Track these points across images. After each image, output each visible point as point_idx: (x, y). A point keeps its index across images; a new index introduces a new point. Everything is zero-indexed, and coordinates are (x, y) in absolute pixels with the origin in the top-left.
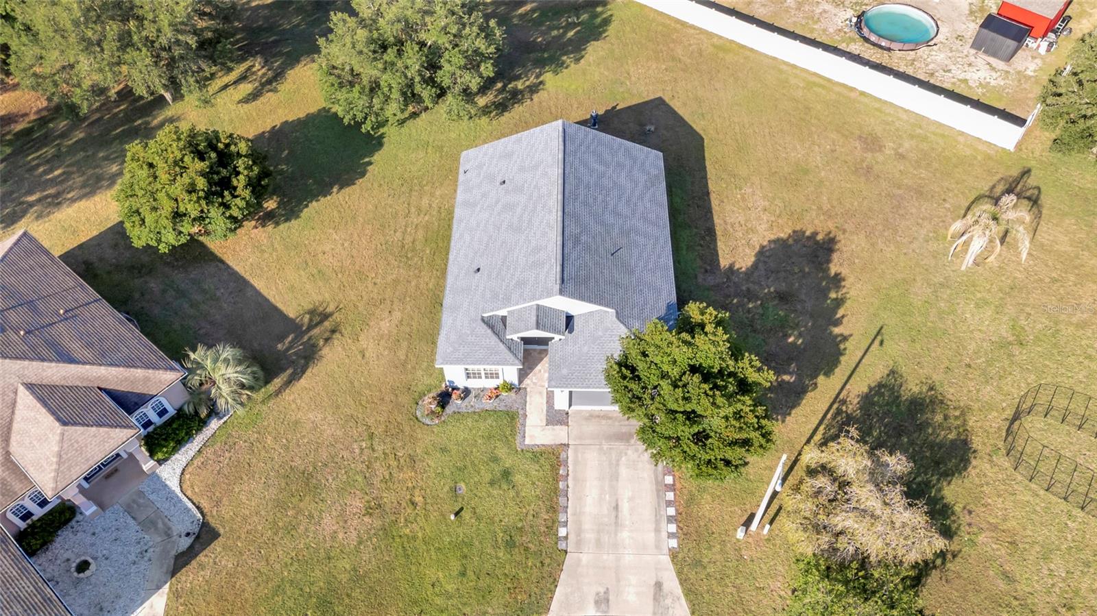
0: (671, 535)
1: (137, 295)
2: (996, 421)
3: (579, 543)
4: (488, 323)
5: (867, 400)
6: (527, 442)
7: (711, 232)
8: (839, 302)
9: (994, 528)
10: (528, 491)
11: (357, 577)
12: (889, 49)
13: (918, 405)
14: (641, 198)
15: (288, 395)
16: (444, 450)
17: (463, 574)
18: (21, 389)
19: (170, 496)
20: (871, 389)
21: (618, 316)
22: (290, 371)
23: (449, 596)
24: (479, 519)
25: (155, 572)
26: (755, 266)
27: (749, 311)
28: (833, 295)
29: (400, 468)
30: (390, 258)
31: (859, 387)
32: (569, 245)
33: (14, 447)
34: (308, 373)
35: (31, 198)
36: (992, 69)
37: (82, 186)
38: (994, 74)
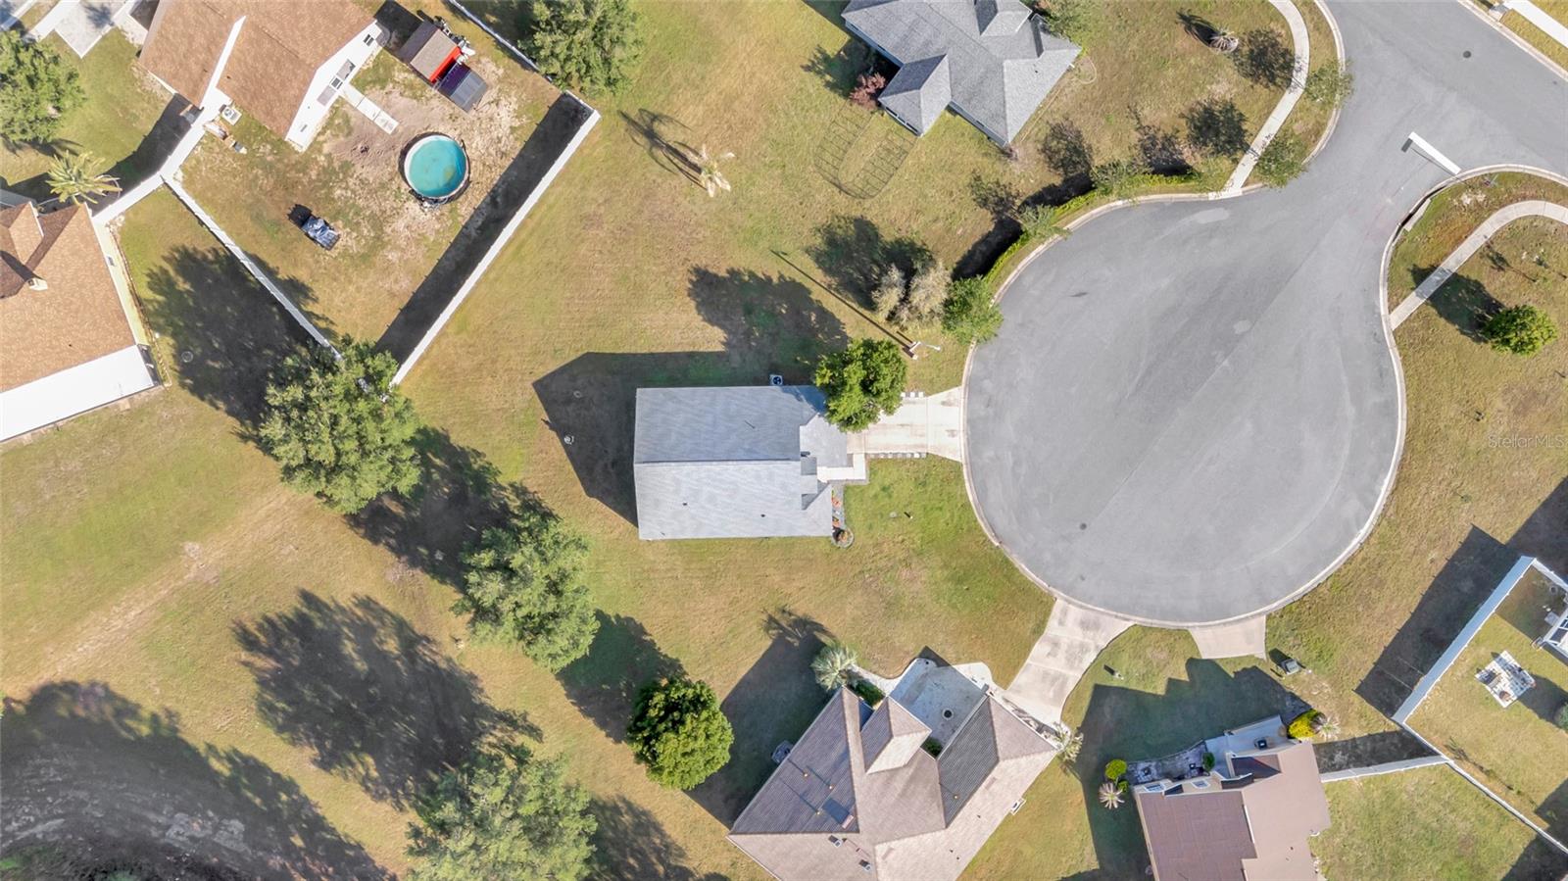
0: (917, 395)
1: (756, 753)
2: (840, 198)
3: (922, 446)
4: (806, 506)
5: (828, 271)
6: (864, 478)
7: (691, 355)
8: (752, 275)
9: (909, 219)
10: (895, 475)
11: (946, 566)
12: (468, 182)
13: (832, 241)
14: (692, 406)
15: (834, 631)
16: (871, 527)
17: (941, 509)
18: (870, 771)
19: (903, 682)
20: (820, 267)
21: (806, 423)
22: (815, 633)
23: (952, 516)
24: (910, 503)
26: (722, 327)
27: (762, 336)
28: (746, 278)
29: (881, 552)
30: (717, 584)
31: (818, 274)
32: (755, 456)
33: (901, 764)
34: (817, 620)
35: (661, 869)
36: (497, 102)
37: (648, 835)
38: (503, 102)
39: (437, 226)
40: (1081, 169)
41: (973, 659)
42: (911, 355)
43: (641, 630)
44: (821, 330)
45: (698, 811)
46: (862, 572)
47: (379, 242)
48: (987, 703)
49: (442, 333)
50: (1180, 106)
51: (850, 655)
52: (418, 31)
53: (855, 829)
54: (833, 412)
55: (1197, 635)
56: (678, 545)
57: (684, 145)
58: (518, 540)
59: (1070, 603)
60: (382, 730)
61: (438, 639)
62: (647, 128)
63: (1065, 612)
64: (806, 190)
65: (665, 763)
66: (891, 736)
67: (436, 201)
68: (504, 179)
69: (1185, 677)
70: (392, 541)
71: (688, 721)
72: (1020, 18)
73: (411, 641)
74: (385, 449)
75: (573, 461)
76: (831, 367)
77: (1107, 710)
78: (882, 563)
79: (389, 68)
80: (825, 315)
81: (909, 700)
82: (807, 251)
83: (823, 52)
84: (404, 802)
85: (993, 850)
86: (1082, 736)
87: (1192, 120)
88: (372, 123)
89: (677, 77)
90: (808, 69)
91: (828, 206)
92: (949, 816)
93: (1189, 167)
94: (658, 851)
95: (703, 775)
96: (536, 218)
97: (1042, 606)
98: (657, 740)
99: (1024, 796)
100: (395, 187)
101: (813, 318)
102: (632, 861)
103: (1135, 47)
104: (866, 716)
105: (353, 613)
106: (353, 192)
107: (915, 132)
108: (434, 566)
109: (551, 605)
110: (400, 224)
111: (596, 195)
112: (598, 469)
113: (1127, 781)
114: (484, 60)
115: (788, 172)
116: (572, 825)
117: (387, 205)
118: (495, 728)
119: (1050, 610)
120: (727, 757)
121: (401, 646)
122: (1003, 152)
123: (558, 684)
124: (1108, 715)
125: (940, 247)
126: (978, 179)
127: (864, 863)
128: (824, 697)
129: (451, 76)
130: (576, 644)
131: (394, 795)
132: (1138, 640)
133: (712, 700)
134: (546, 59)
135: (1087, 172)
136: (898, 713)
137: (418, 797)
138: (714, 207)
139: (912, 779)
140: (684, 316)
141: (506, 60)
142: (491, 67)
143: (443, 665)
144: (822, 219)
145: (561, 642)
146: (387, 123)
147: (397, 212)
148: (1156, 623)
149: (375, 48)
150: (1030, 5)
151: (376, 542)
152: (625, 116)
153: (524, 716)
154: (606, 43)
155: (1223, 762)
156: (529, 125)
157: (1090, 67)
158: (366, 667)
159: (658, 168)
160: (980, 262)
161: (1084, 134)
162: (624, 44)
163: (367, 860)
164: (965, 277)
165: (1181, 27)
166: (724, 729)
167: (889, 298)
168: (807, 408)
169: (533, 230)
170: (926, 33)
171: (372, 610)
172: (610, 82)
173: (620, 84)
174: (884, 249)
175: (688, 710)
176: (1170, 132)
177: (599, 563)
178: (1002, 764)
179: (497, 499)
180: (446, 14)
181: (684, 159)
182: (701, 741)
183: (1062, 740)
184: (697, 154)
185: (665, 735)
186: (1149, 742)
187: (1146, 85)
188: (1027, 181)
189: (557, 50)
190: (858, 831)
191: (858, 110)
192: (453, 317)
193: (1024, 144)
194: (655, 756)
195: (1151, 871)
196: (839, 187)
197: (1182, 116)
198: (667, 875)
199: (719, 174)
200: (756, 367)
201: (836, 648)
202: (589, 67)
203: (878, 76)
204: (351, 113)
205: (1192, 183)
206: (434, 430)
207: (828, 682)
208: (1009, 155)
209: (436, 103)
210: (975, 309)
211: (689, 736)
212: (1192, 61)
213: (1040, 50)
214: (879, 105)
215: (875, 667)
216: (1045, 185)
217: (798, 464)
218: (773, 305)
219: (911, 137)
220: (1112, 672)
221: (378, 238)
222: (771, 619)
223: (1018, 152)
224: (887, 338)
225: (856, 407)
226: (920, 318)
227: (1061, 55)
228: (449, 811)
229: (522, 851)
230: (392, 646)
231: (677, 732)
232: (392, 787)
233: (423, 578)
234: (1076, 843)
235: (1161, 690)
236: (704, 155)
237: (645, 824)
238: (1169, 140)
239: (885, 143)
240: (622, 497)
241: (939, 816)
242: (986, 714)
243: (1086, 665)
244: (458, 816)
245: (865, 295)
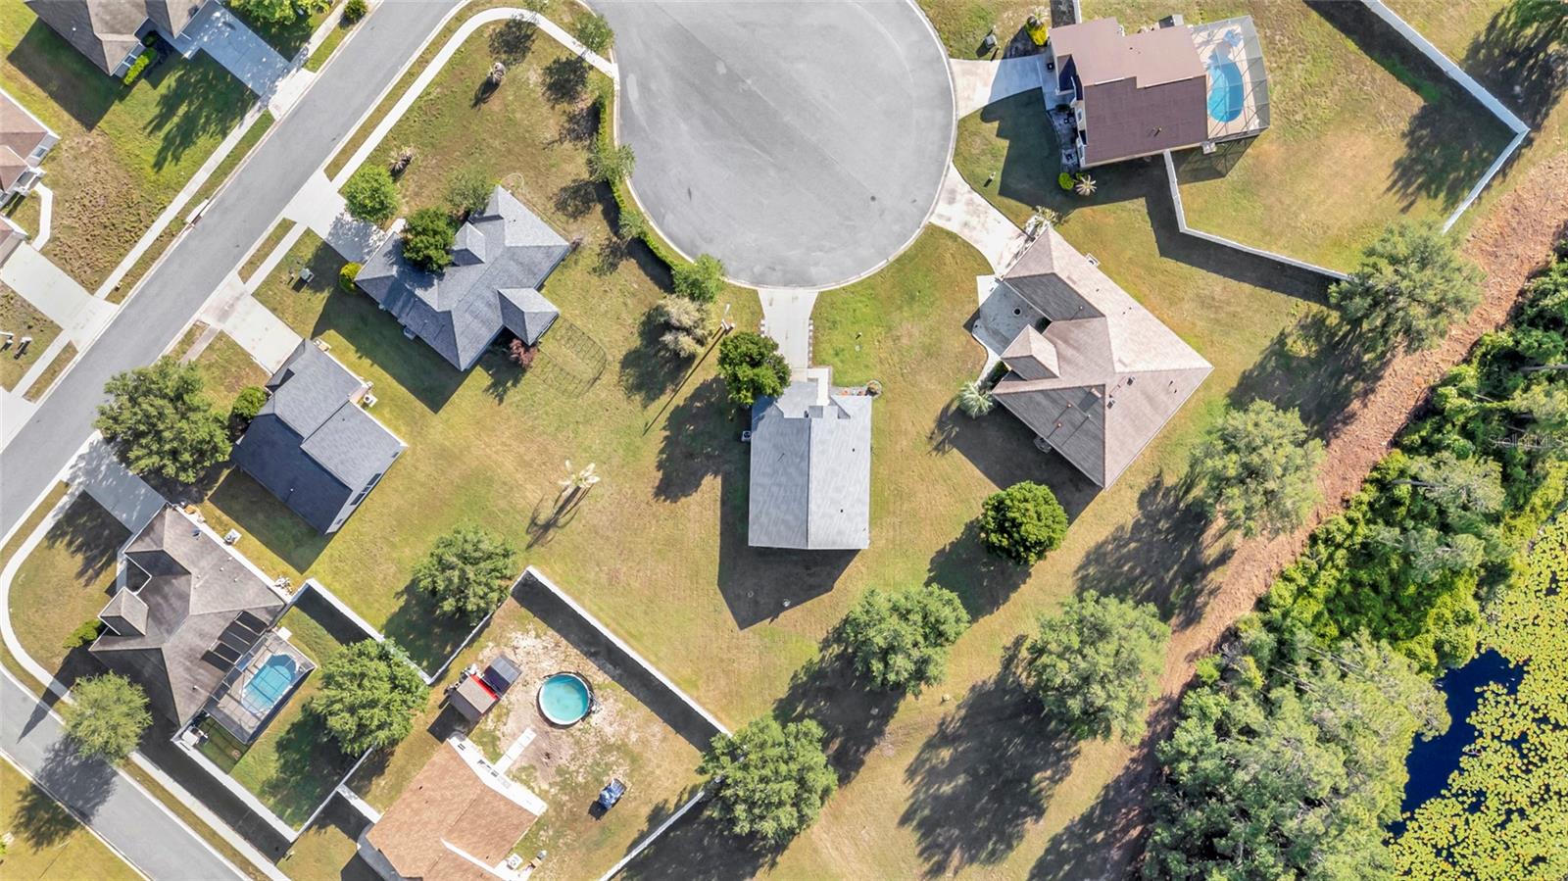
1: (1043, 465)
2: (605, 379)
3: (804, 322)
4: (847, 416)
5: (662, 391)
6: (827, 370)
7: (723, 503)
8: (662, 452)
9: (624, 326)
10: (827, 346)
11: (900, 308)
12: (578, 674)
13: (638, 387)
14: (765, 502)
15: (949, 398)
16: (867, 366)
17: (855, 310)
18: (1058, 374)
19: (991, 346)
20: (659, 397)
21: (782, 413)
22: (949, 413)
23: (861, 301)
25: (986, 311)
26: (702, 477)
27: (711, 446)
28: (664, 456)
29: (887, 358)
30: (907, 490)
31: (664, 399)
32: (806, 453)
33: (1054, 350)
34: (939, 412)
35: (1133, 545)
36: (515, 648)
37: (1105, 554)
38: (515, 643)
39: (612, 700)
40: (591, 189)
41: (975, 290)
42: (731, 328)
43: (941, 553)
44: (708, 399)
45: (1087, 514)
46: (902, 375)
47: (622, 748)
48: (1009, 280)
49: (698, 700)
50: (545, 109)
51: (967, 386)
52: (457, 706)
53: (1102, 388)
54: (774, 390)
55: (962, 114)
56: (875, 520)
57: (557, 501)
58: (864, 642)
59: (933, 212)
60: (1014, 765)
61: (942, 716)
62: (541, 530)
63: (940, 216)
64: (597, 407)
65: (1046, 535)
66: (1031, 356)
67: (592, 700)
68: (576, 645)
69: (996, 124)
70: (862, 749)
71: (1012, 515)
72: (472, 232)
73: (943, 737)
74: (787, 744)
75: (805, 601)
76: (739, 391)
77: (1020, 186)
78: (896, 359)
79: (483, 733)
80: (697, 395)
81: (1006, 342)
82: (645, 407)
83: (490, 387)
84: (1073, 750)
85: (1127, 281)
86: (1039, 207)
87: (556, 100)
88: (527, 749)
89: (503, 504)
90: (501, 401)
91: (610, 390)
92: (1096, 314)
93: (594, 104)
94: (1118, 547)
95: (1057, 506)
96: (609, 621)
97: (934, 232)
98: (1026, 540)
99: (1084, 254)
100: (579, 733)
101: (698, 405)
102: (1126, 568)
103: (497, 142)
104: (1015, 376)
105: (919, 783)
106: (581, 767)
107: (556, 317)
108: (883, 716)
109: (917, 617)
110: (608, 730)
111: (593, 574)
112: (811, 581)
113: (1076, 173)
114: (481, 657)
115: (581, 420)
116: (1090, 608)
117: (593, 740)
118: (1015, 673)
119: (939, 228)
120: (1043, 487)
121: (946, 746)
122: (574, 249)
123: (981, 620)
124: (1024, 186)
125: (647, 302)
126: (594, 270)
127: (1130, 382)
128: (999, 409)
129: (495, 683)
130: (949, 602)
131: (1066, 757)
132: (965, 159)
133: (998, 496)
134: (487, 603)
135: (593, 183)
136: (1014, 350)
137: (1069, 738)
138: (607, 480)
139: (1066, 341)
140: (692, 507)
141: (482, 639)
142: (487, 652)
143: (963, 712)
144: (621, 394)
145: (947, 611)
146: (528, 736)
147: (599, 732)
148: (952, 145)
149: (467, 742)
150: (463, 223)
151: (862, 763)
152: (530, 546)
153: (1007, 649)
154: (478, 554)
155: (1064, 97)
156: (535, 623)
157: (511, 178)
158: (962, 776)
159: (573, 522)
160: (661, 271)
161: (564, 185)
162: (479, 542)
163: (1117, 781)
164: (673, 283)
165: (484, 106)
166: (1021, 488)
167: (686, 343)
168: (770, 411)
169: (618, 624)
170: (480, 305)
171: (916, 769)
172: (506, 555)
173: (509, 548)
174: (646, 347)
175: (1004, 515)
176: (565, 118)
177: (887, 584)
178: (1056, 271)
179: (832, 663)
180: (443, 686)
181: (568, 500)
182: (1029, 506)
183: (1041, 223)
184: (566, 489)
185: (1022, 533)
186: (1046, 154)
187: (527, 135)
188: (598, 231)
189: (481, 594)
190: (1104, 386)
191: (536, 362)
192: (684, 691)
193: (569, 232)
194: (1039, 543)
195: (1147, 157)
196: (595, 380)
197: (553, 108)
198: (1137, 541)
199: (583, 472)
200: (736, 451)
201: (960, 397)
202: (493, 570)
203: (511, 345)
204: (518, 765)
205: (607, 103)
206: (774, 711)
207: (986, 404)
208: (578, 244)
209: (513, 696)
210: (698, 277)
211: (1024, 515)
212: (511, 98)
213: (498, 217)
214: (534, 345)
215: (978, 368)
216: (601, 217)
217: (813, 420)
218: (687, 436)
219: (560, 321)
220: (990, 181)
221: (618, 748)
222: (937, 449)
223: (575, 237)
224: (718, 346)
225: (770, 373)
226: (703, 320)
227: (503, 200)
228: (1075, 705)
229: (1109, 647)
230: (946, 754)
231: (1021, 524)
232: (1059, 760)
233: (892, 725)
234: (1124, 214)
235: (1006, 143)
236: (568, 483)
237: (1096, 556)
238: (572, 119)
239: (563, 342)
240: (836, 560)
241: (1096, 322)
242: (1017, 282)
243: (983, 202)
244: (1078, 697)
245: (683, 363)
